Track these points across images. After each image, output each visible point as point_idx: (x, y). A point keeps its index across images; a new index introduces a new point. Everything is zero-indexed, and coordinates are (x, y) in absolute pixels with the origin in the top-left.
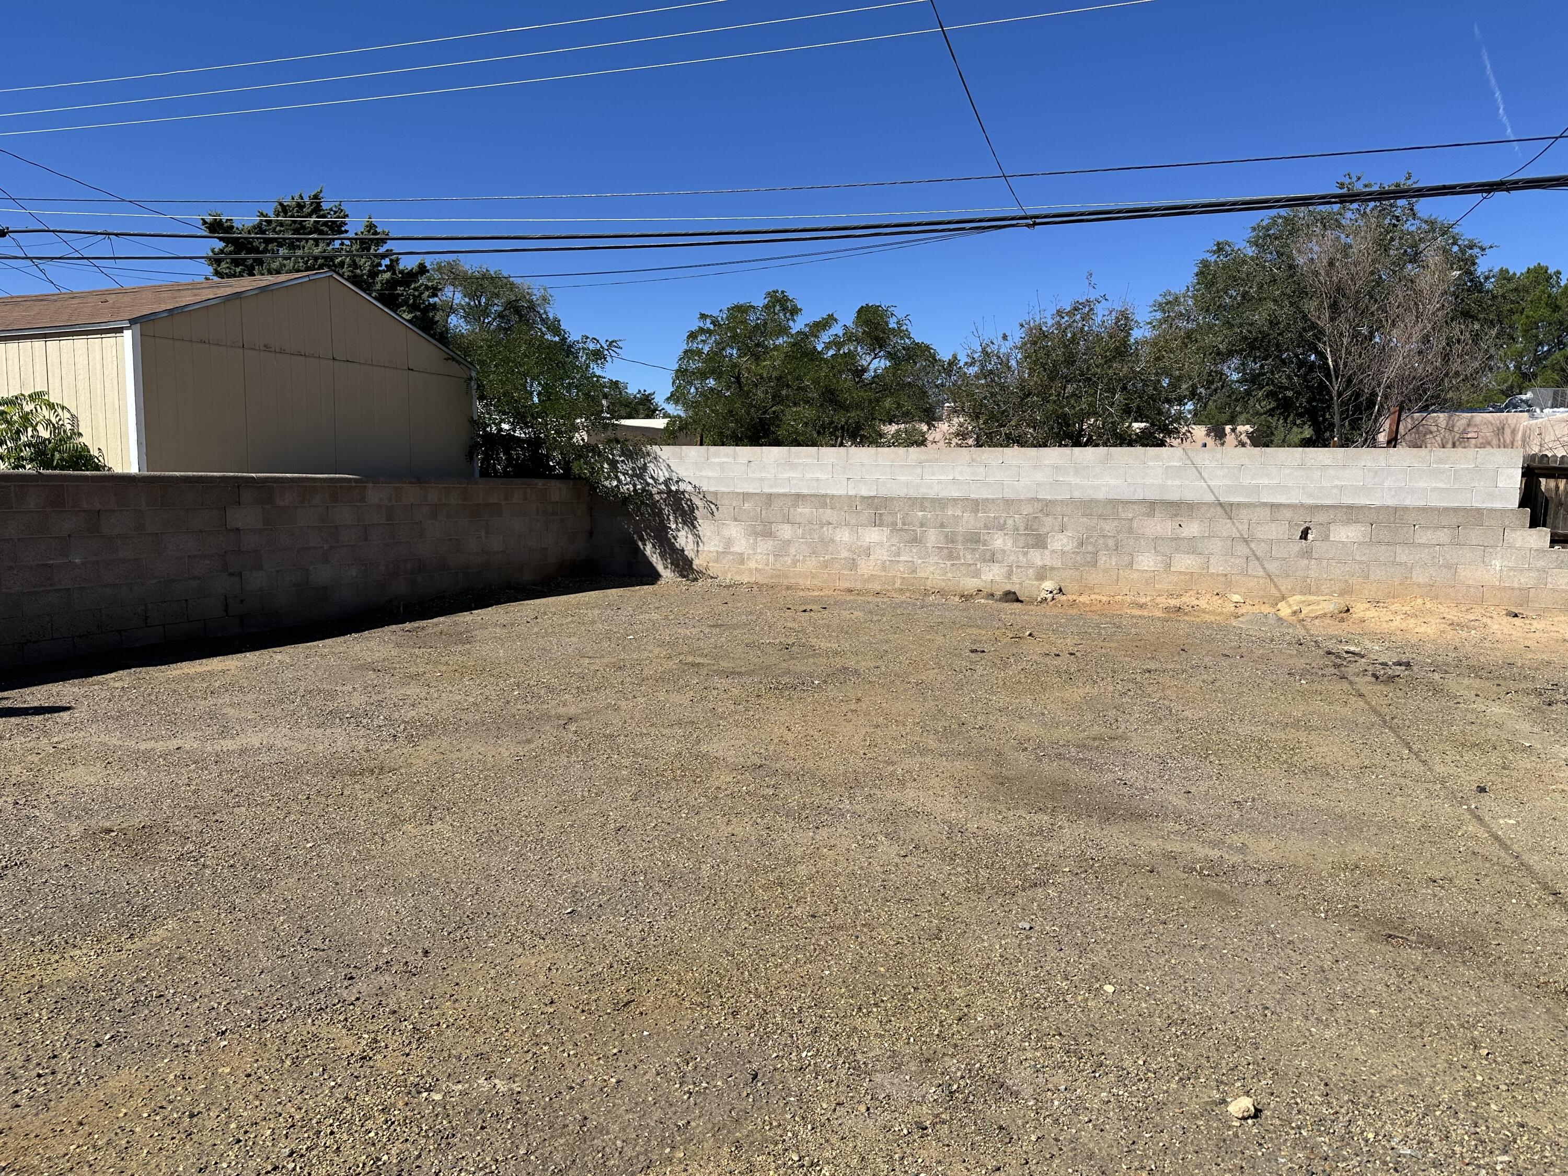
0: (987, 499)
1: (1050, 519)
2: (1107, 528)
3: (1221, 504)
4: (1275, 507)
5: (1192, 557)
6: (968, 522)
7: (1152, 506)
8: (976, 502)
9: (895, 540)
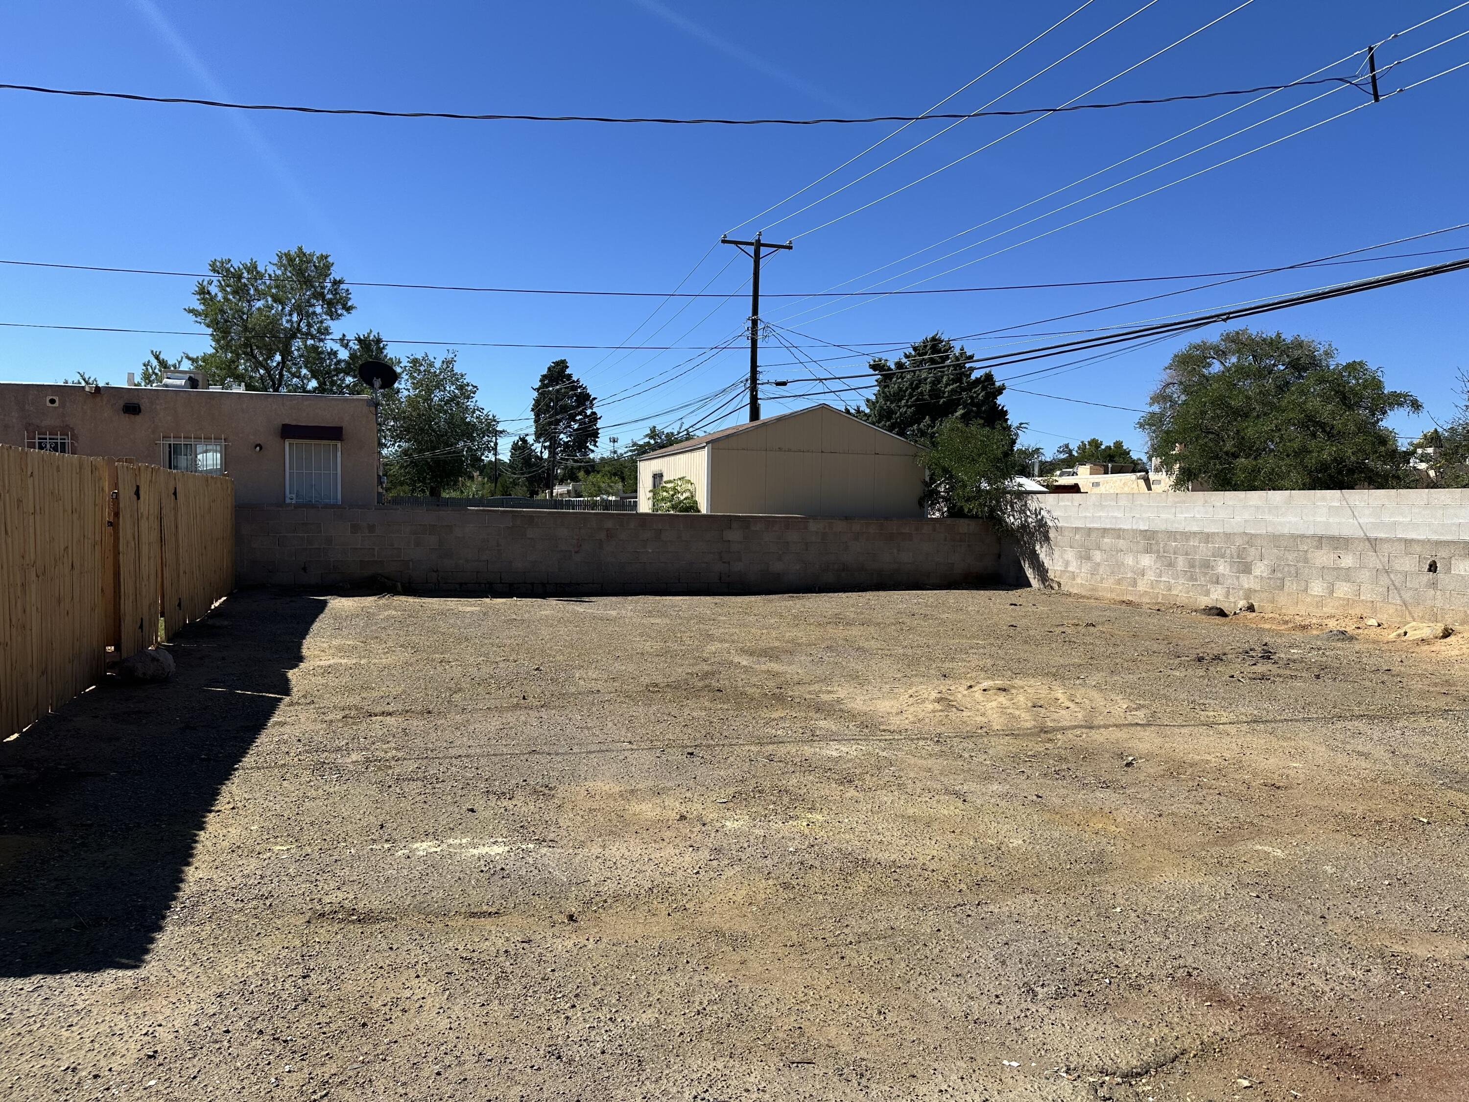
0: (1214, 533)
1: (1253, 549)
2: (1290, 558)
3: (1368, 539)
4: (1408, 542)
5: (1348, 585)
6: (1203, 551)
7: (1320, 540)
8: (1208, 535)
9: (1158, 565)
